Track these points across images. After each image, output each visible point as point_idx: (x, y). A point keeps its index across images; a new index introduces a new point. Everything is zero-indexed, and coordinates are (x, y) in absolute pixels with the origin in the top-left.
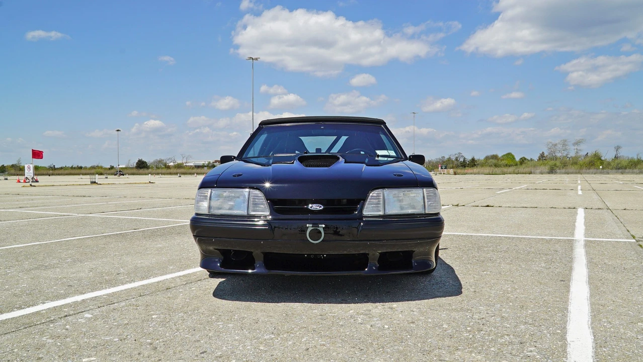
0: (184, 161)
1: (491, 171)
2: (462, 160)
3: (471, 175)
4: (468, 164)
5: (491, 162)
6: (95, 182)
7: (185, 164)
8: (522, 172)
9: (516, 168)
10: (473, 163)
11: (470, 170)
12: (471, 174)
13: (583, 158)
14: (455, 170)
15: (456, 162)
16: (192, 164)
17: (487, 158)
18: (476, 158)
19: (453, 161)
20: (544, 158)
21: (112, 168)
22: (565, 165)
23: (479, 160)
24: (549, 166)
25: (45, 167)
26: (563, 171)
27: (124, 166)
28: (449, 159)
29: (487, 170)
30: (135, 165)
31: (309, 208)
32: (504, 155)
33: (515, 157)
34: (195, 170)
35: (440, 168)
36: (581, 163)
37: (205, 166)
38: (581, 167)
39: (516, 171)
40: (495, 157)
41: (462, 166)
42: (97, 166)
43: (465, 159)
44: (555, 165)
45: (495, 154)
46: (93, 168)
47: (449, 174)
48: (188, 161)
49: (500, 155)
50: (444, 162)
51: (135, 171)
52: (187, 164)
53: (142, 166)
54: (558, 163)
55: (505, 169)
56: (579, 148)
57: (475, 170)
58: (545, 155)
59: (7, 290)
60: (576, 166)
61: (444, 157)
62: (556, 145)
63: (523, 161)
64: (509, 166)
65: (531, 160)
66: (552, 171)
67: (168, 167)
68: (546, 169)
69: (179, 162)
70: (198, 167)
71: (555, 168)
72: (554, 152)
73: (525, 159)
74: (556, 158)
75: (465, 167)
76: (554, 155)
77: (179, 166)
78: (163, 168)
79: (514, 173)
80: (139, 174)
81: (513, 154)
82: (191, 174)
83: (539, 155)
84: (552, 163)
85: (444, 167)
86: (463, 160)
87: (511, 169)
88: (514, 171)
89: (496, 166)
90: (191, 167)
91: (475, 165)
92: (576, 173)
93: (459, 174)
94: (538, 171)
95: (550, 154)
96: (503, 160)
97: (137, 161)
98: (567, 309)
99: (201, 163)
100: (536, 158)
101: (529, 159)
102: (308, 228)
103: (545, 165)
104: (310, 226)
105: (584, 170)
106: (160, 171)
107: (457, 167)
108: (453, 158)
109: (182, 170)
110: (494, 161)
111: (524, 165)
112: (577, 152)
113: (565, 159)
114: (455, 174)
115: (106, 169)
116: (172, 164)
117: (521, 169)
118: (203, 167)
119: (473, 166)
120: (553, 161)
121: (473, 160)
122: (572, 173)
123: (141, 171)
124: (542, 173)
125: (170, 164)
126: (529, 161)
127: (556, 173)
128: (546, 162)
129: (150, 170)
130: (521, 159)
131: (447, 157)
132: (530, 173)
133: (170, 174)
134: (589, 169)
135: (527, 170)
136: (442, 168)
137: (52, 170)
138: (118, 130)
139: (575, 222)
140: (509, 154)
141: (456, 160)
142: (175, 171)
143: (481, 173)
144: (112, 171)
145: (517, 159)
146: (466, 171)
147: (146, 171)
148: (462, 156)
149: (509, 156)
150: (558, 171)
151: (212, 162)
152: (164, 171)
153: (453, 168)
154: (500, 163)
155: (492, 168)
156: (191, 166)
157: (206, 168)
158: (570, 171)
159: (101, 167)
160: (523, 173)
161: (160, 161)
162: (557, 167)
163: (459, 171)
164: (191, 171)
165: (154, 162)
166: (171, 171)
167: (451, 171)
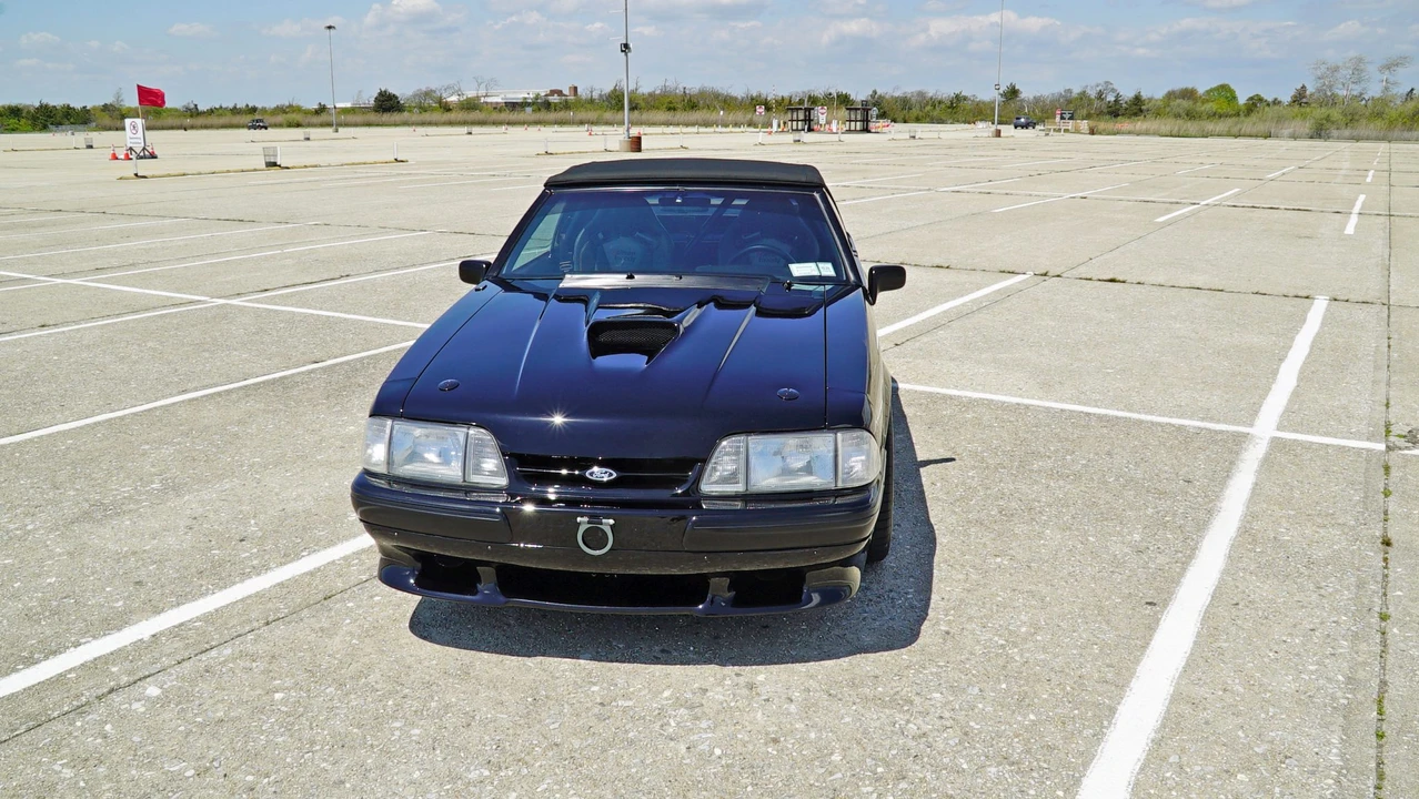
0: (482, 92)
1: (1176, 129)
2: (1111, 98)
3: (1126, 137)
4: (1126, 109)
5: (1179, 105)
6: (275, 164)
7: (482, 100)
8: (1248, 132)
9: (1236, 124)
10: (1137, 108)
11: (1125, 124)
12: (1129, 133)
13: (1398, 102)
14: (1092, 123)
15: (1096, 104)
16: (499, 100)
17: (1171, 95)
18: (1145, 95)
19: (1090, 100)
20: (1304, 100)
21: (322, 109)
22: (1352, 118)
23: (1150, 100)
24: (1312, 121)
25: (176, 110)
26: (1347, 132)
27: (349, 105)
28: (1083, 95)
29: (1167, 124)
30: (372, 102)
31: (587, 474)
32: (1211, 90)
33: (1238, 94)
34: (505, 116)
35: (1058, 117)
36: (1394, 114)
37: (529, 104)
38: (1391, 124)
39: (1235, 130)
40: (1188, 94)
41: (1110, 113)
42: (290, 106)
43: (1118, 96)
44: (1328, 119)
45: (1190, 86)
46: (280, 110)
47: (1077, 131)
48: (491, 92)
49: (1201, 90)
50: (1069, 102)
51: (373, 117)
52: (489, 100)
53: (387, 104)
54: (1336, 114)
55: (1210, 126)
56: (1392, 79)
57: (1140, 125)
58: (1308, 93)
59: (15, 596)
60: (1379, 123)
61: (1070, 91)
62: (1336, 69)
63: (1255, 103)
64: (1220, 117)
65: (1276, 102)
66: (1319, 132)
67: (447, 108)
68: (1307, 127)
69: (471, 94)
70: (513, 106)
71: (1329, 125)
72: (1331, 87)
73: (1261, 100)
74: (1332, 101)
75: (1116, 116)
76: (1329, 94)
77: (471, 105)
78: (435, 110)
79: (1229, 135)
80: (381, 125)
81: (1232, 87)
82: (496, 123)
83: (1293, 92)
84: (1320, 113)
85: (1067, 116)
86: (1113, 99)
87: (1221, 126)
88: (1229, 131)
89: (1191, 115)
90: (497, 108)
91: (1141, 111)
92: (1378, 139)
93: (1100, 134)
94: (1286, 132)
95: (1319, 91)
96: (1208, 101)
97: (376, 95)
98: (1112, 710)
99: (518, 96)
100: (1286, 98)
101: (1270, 99)
102: (579, 524)
103: (1304, 117)
104: (584, 523)
105: (1396, 133)
106: (426, 116)
107: (1100, 114)
108: (1093, 94)
109: (476, 115)
110: (1186, 104)
111: (1254, 117)
112: (1386, 89)
113: (1355, 104)
114: (1092, 132)
115: (307, 112)
116: (454, 98)
117: (1247, 124)
118: (522, 105)
119: (1136, 114)
120: (1323, 110)
121: (1137, 100)
122: (1368, 139)
123: (386, 117)
124: (1294, 137)
125: (449, 100)
126: (1268, 105)
127: (1328, 138)
128: (1308, 110)
129: (406, 114)
130: (1251, 98)
131: (1076, 90)
132: (1268, 136)
133: (451, 123)
134: (1410, 130)
135: (1261, 127)
136: (1062, 118)
137: (191, 116)
138: (330, 27)
139: (1281, 360)
140: (1224, 88)
141: (1100, 96)
142: (461, 116)
143: (1151, 131)
144: (323, 118)
145: (1242, 100)
146: (1118, 126)
147: (396, 117)
148: (1113, 90)
149: (1225, 92)
150: (1335, 133)
151: (543, 94)
152: (436, 116)
153: (1088, 117)
154: (1198, 109)
155: (1179, 122)
156: (497, 103)
157: (529, 110)
158: (1363, 132)
159: (298, 110)
160: (1251, 136)
161: (428, 94)
162: (1333, 123)
163: (1102, 125)
164: (495, 116)
165: (415, 96)
166: (452, 116)
167: (1084, 125)
